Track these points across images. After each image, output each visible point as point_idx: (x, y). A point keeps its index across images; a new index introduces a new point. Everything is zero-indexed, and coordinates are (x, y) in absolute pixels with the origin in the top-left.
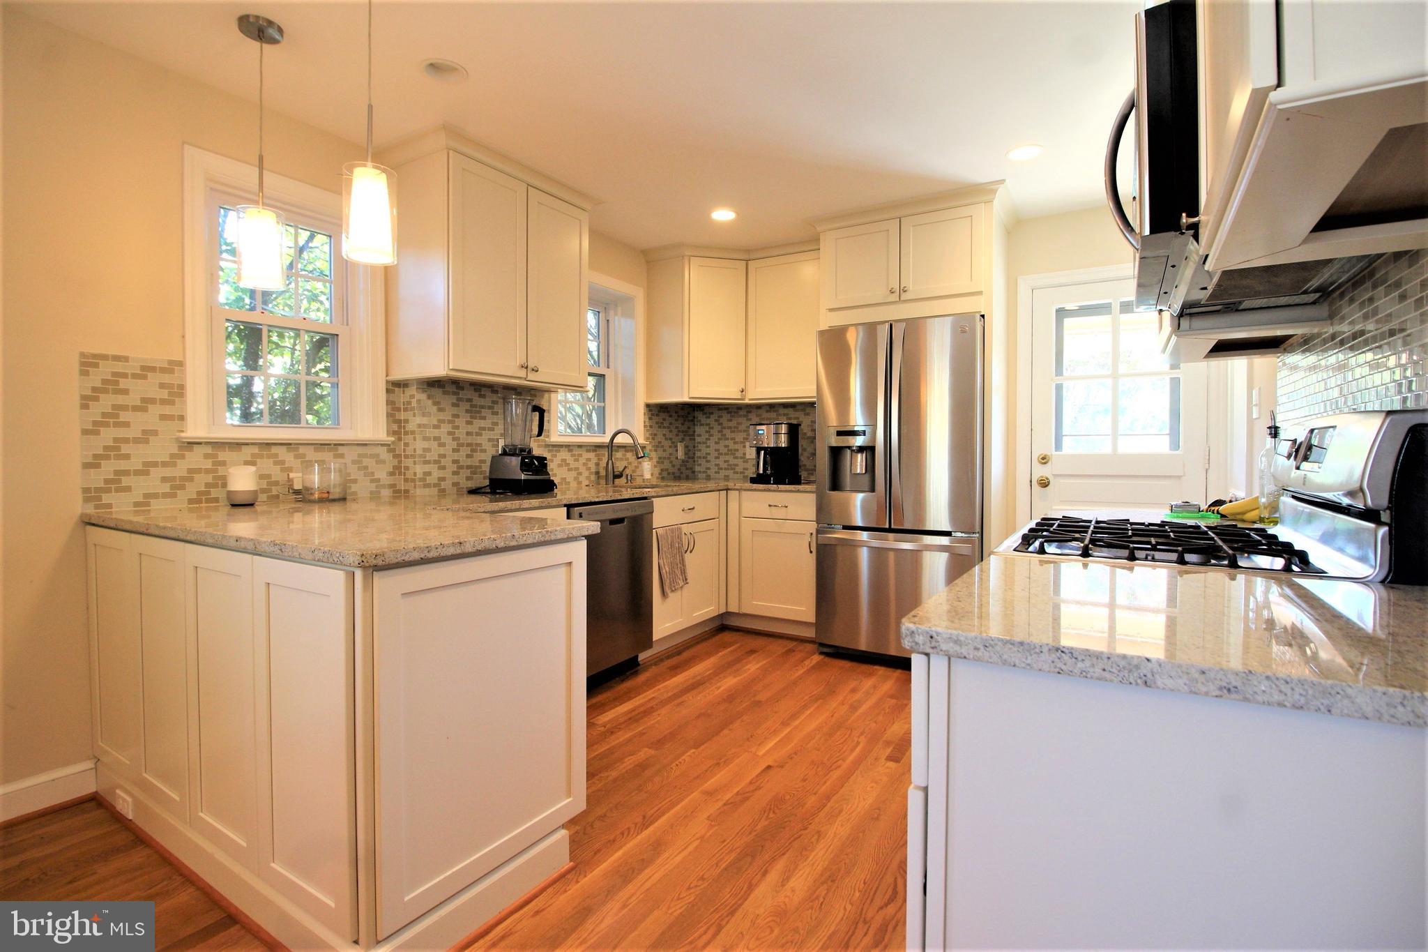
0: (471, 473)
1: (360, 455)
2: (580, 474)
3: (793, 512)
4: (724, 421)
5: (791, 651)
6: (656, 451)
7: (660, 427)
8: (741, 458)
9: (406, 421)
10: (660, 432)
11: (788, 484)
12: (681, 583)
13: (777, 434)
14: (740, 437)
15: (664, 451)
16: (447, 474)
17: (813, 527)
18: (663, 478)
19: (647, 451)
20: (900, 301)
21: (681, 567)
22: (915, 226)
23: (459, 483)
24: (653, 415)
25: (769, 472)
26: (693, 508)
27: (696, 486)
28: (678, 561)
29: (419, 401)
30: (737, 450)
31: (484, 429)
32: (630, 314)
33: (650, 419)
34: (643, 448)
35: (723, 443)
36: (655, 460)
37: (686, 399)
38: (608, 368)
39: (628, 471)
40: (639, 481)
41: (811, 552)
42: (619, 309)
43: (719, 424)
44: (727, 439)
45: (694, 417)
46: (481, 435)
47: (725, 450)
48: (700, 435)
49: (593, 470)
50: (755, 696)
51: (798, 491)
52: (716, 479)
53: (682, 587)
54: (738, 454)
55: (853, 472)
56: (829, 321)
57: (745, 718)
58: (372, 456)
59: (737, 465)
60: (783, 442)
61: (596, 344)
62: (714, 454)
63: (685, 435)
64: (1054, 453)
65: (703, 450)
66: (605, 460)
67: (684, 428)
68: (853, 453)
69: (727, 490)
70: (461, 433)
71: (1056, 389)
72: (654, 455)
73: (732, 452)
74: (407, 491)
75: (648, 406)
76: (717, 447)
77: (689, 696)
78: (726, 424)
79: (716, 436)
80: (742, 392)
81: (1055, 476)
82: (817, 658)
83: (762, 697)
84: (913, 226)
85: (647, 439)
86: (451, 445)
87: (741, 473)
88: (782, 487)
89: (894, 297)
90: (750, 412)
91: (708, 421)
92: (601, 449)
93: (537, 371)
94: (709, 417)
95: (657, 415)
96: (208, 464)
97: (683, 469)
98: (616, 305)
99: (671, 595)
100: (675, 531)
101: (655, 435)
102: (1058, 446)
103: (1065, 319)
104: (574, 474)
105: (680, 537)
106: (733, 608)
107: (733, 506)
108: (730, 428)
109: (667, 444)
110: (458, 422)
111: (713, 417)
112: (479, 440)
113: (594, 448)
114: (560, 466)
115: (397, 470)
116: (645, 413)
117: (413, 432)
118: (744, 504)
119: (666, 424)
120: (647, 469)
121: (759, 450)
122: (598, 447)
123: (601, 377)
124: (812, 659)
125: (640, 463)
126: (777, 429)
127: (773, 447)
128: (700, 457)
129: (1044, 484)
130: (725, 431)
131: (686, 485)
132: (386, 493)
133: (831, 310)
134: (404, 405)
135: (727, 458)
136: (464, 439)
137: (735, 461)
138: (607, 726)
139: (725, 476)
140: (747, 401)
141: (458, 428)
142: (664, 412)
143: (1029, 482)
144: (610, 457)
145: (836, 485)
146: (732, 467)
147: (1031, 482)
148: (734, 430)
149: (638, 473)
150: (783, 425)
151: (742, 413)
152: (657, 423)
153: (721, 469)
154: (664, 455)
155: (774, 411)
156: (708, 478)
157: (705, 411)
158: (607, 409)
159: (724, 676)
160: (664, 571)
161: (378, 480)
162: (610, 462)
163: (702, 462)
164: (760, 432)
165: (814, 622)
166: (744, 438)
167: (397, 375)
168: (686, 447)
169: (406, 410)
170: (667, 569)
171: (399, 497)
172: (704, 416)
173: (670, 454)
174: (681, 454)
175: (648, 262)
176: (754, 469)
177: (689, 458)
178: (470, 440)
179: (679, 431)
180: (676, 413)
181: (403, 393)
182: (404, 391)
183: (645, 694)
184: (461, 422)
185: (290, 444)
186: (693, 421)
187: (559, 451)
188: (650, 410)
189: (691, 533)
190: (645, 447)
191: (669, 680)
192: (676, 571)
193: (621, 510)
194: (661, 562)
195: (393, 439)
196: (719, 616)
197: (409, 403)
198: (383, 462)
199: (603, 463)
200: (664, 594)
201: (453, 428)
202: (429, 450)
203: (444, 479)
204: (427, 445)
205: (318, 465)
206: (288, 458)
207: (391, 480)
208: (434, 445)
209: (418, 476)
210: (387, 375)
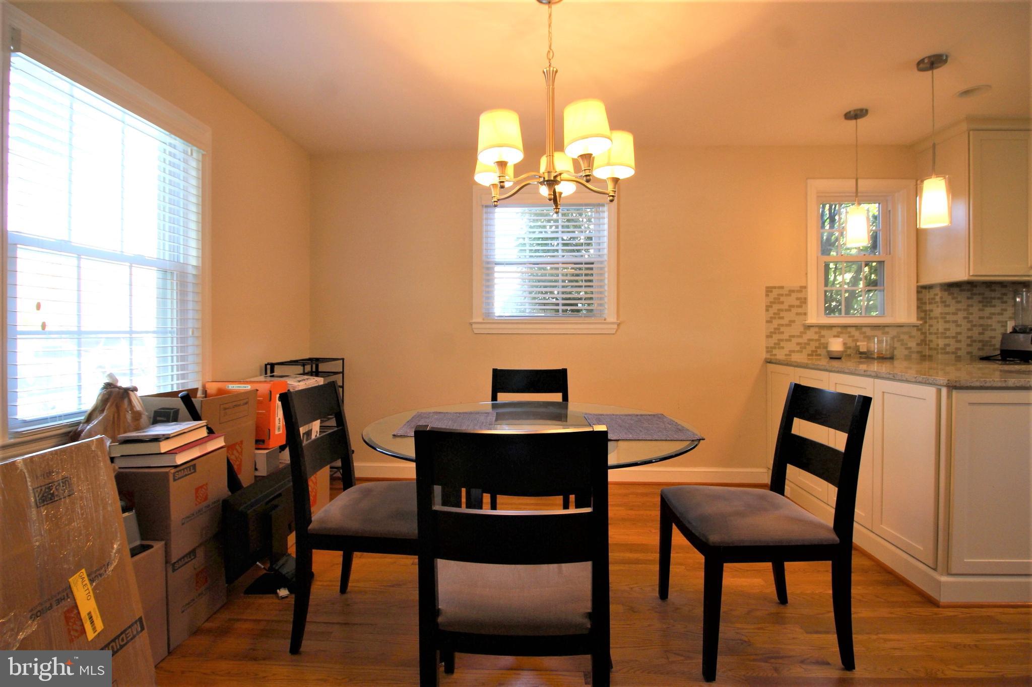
0: (983, 345)
1: (898, 333)
9: (931, 311)
16: (963, 345)
23: (972, 352)
29: (941, 298)
31: (994, 314)
46: (991, 318)
58: (906, 333)
70: (974, 317)
74: (930, 356)
86: (965, 325)
110: (972, 310)
112: (989, 322)
115: (923, 342)
117: (936, 318)
132: (916, 356)
134: (930, 300)
136: (977, 322)
141: (972, 314)
161: (910, 348)
167: (925, 281)
169: (930, 303)
171: (924, 360)
178: (981, 322)
182: (929, 292)
184: (974, 310)
185: (857, 326)
195: (921, 322)
197: (933, 299)
198: (914, 337)
201: (967, 314)
202: (949, 329)
203: (960, 349)
204: (947, 326)
205: (876, 338)
206: (856, 333)
207: (919, 349)
208: (952, 326)
209: (940, 346)
210: (917, 282)
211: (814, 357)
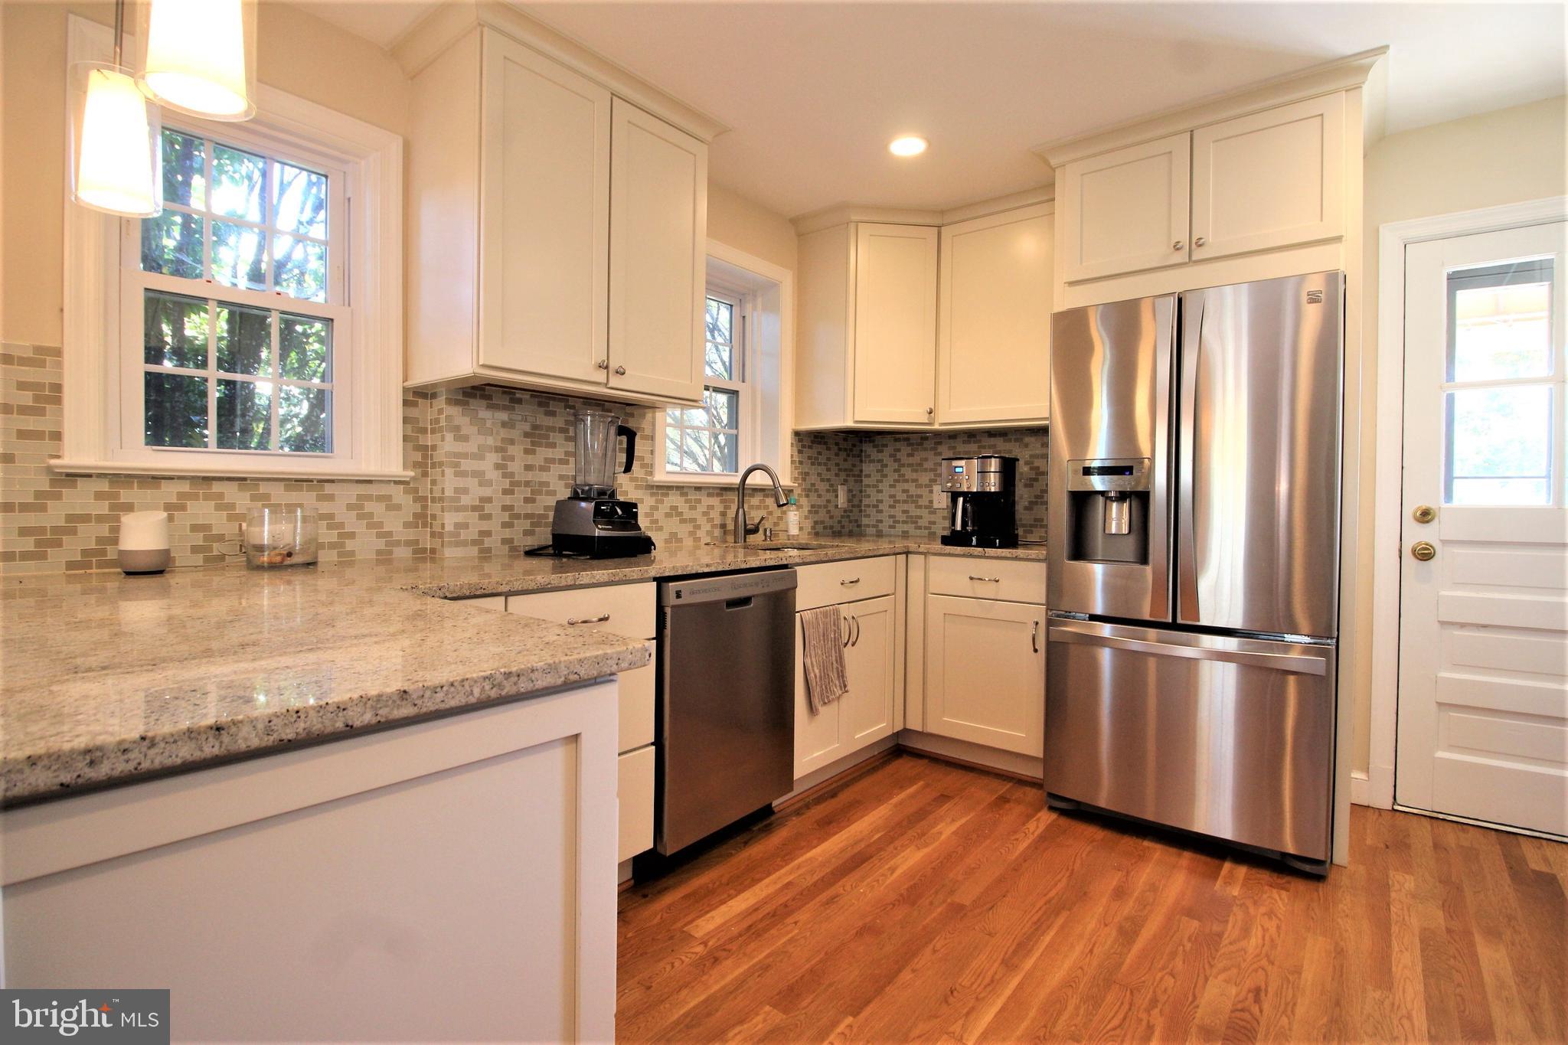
0: (532, 524)
1: (359, 497)
2: (698, 527)
3: (1006, 590)
4: (902, 455)
5: (1003, 800)
6: (807, 496)
7: (813, 464)
8: (926, 507)
9: (434, 448)
10: (814, 470)
11: (999, 548)
12: (838, 692)
13: (983, 472)
14: (925, 479)
15: (819, 496)
16: (494, 525)
17: (1040, 614)
18: (817, 534)
19: (794, 497)
20: (1191, 261)
21: (837, 668)
22: (1216, 141)
23: (513, 539)
24: (803, 446)
25: (969, 528)
26: (857, 581)
27: (865, 546)
28: (834, 658)
29: (449, 418)
30: (921, 496)
31: (552, 461)
32: (773, 307)
33: (800, 452)
34: (788, 492)
35: (900, 486)
36: (806, 509)
37: (849, 423)
38: (743, 382)
39: (767, 524)
40: (782, 539)
41: (1036, 651)
42: (759, 301)
43: (895, 461)
44: (907, 481)
45: (861, 451)
46: (547, 469)
47: (904, 497)
48: (868, 476)
49: (718, 521)
50: (952, 892)
51: (1017, 558)
52: (890, 536)
53: (839, 698)
54: (921, 502)
55: (1107, 532)
56: (1067, 300)
57: (939, 942)
58: (380, 498)
59: (921, 517)
60: (993, 484)
61: (727, 349)
62: (889, 501)
63: (848, 476)
64: (1444, 505)
65: (874, 497)
66: (734, 507)
67: (847, 465)
68: (1108, 501)
69: (907, 553)
70: (516, 467)
71: (1447, 399)
72: (804, 501)
73: (913, 499)
74: (433, 551)
75: (797, 434)
76: (892, 491)
77: (848, 881)
78: (905, 460)
79: (892, 477)
80: (930, 413)
81: (1444, 542)
82: (1046, 818)
83: (966, 895)
84: (1214, 142)
85: (795, 479)
86: (500, 483)
87: (926, 528)
88: (990, 551)
89: (1181, 257)
90: (940, 443)
91: (880, 456)
92: (728, 493)
93: (623, 374)
94: (882, 451)
95: (810, 447)
96: (103, 508)
97: (845, 522)
98: (755, 296)
99: (822, 709)
100: (830, 616)
101: (807, 474)
102: (1449, 495)
103: (1458, 292)
104: (689, 527)
105: (836, 624)
106: (915, 724)
107: (916, 577)
108: (909, 465)
109: (822, 487)
110: (513, 450)
111: (888, 451)
112: (544, 477)
113: (718, 491)
114: (668, 515)
115: (422, 519)
116: (792, 444)
117: (441, 464)
118: (932, 575)
119: (822, 459)
120: (794, 522)
121: (955, 495)
122: (725, 489)
123: (733, 394)
124: (1038, 819)
125: (784, 513)
126: (983, 465)
127: (977, 492)
128: (869, 506)
129: (1425, 554)
130: (903, 470)
131: (849, 545)
132: (403, 553)
133: (1072, 284)
134: (431, 424)
135: (905, 507)
136: (521, 475)
137: (918, 512)
138: (710, 943)
139: (903, 532)
140: (936, 427)
141: (512, 458)
142: (820, 443)
143: (1397, 553)
144: (741, 505)
145: (1080, 550)
146: (914, 520)
147: (1401, 551)
148: (918, 467)
149: (782, 526)
150: (993, 460)
151: (928, 444)
152: (809, 458)
153: (898, 522)
154: (820, 502)
155: (975, 442)
156: (880, 535)
157: (876, 443)
158: (740, 438)
159: (902, 846)
160: (812, 675)
161: (390, 534)
162: (741, 511)
163: (872, 511)
164: (957, 470)
165: (1041, 755)
166: (931, 480)
167: (422, 377)
168: (850, 491)
169: (433, 431)
170: (817, 671)
171: (423, 560)
172: (875, 449)
173: (828, 501)
174: (842, 500)
175: (800, 235)
176: (947, 523)
177: (853, 506)
178: (529, 476)
179: (840, 470)
180: (837, 444)
181: (431, 408)
182: (431, 403)
183: (778, 874)
184: (516, 450)
185: (245, 479)
186: (860, 456)
187: (667, 495)
188: (800, 441)
189: (853, 618)
190: (791, 491)
191: (815, 847)
192: (831, 674)
193: (745, 585)
194: (808, 661)
195: (412, 474)
196: (894, 734)
197: (437, 421)
198: (398, 507)
199: (731, 514)
200: (812, 709)
201: (504, 459)
202: (465, 491)
203: (488, 534)
204: (461, 483)
205: (299, 510)
206: (241, 500)
207: (411, 534)
208: (471, 483)
209: (447, 528)
210: (405, 379)
211: (94, 570)
